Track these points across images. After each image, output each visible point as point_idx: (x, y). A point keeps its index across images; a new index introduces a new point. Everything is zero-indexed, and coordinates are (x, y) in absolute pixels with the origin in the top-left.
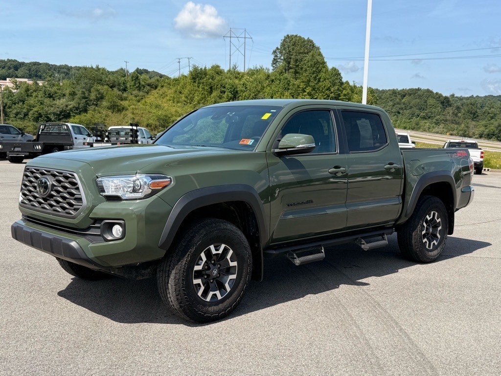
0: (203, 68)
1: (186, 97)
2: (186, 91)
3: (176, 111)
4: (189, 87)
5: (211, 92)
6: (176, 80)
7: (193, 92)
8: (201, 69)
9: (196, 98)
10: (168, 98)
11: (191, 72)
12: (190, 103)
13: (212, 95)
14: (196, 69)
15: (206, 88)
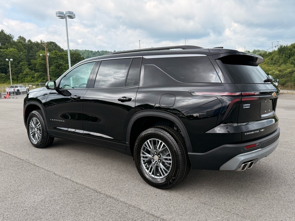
0: (286, 46)
1: (275, 61)
2: (274, 58)
3: (269, 69)
4: (277, 56)
5: (290, 58)
6: (270, 54)
7: (279, 58)
8: (284, 46)
9: (281, 61)
10: (265, 62)
11: (278, 48)
12: (277, 64)
13: (290, 59)
14: (281, 47)
15: (286, 56)
